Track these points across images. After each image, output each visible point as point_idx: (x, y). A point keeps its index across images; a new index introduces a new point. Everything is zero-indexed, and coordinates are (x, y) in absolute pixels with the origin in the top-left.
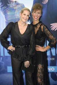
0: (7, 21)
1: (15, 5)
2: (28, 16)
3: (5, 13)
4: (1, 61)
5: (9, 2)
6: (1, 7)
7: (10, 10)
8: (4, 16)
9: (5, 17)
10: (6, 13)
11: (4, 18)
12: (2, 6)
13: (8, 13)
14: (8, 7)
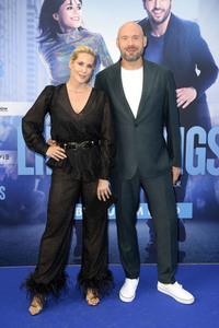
0: (57, 79)
1: (79, 37)
2: (89, 66)
3: (51, 58)
4: (35, 190)
5: (63, 30)
6: (41, 42)
7: (65, 50)
8: (47, 66)
9: (51, 69)
10: (55, 59)
11: (49, 71)
12: (43, 38)
13: (60, 59)
14: (58, 41)
